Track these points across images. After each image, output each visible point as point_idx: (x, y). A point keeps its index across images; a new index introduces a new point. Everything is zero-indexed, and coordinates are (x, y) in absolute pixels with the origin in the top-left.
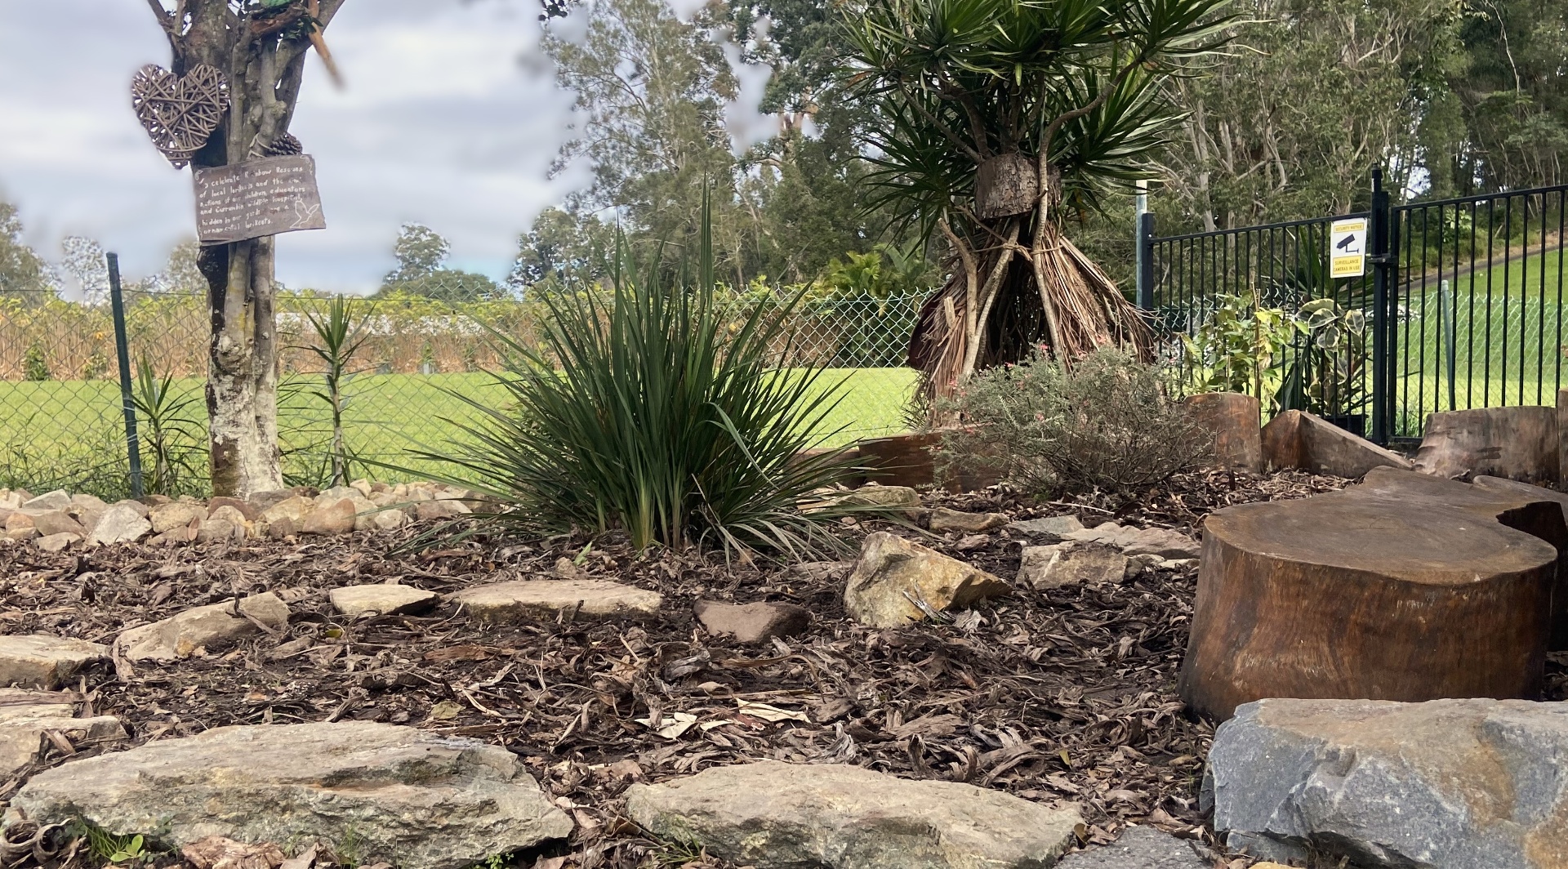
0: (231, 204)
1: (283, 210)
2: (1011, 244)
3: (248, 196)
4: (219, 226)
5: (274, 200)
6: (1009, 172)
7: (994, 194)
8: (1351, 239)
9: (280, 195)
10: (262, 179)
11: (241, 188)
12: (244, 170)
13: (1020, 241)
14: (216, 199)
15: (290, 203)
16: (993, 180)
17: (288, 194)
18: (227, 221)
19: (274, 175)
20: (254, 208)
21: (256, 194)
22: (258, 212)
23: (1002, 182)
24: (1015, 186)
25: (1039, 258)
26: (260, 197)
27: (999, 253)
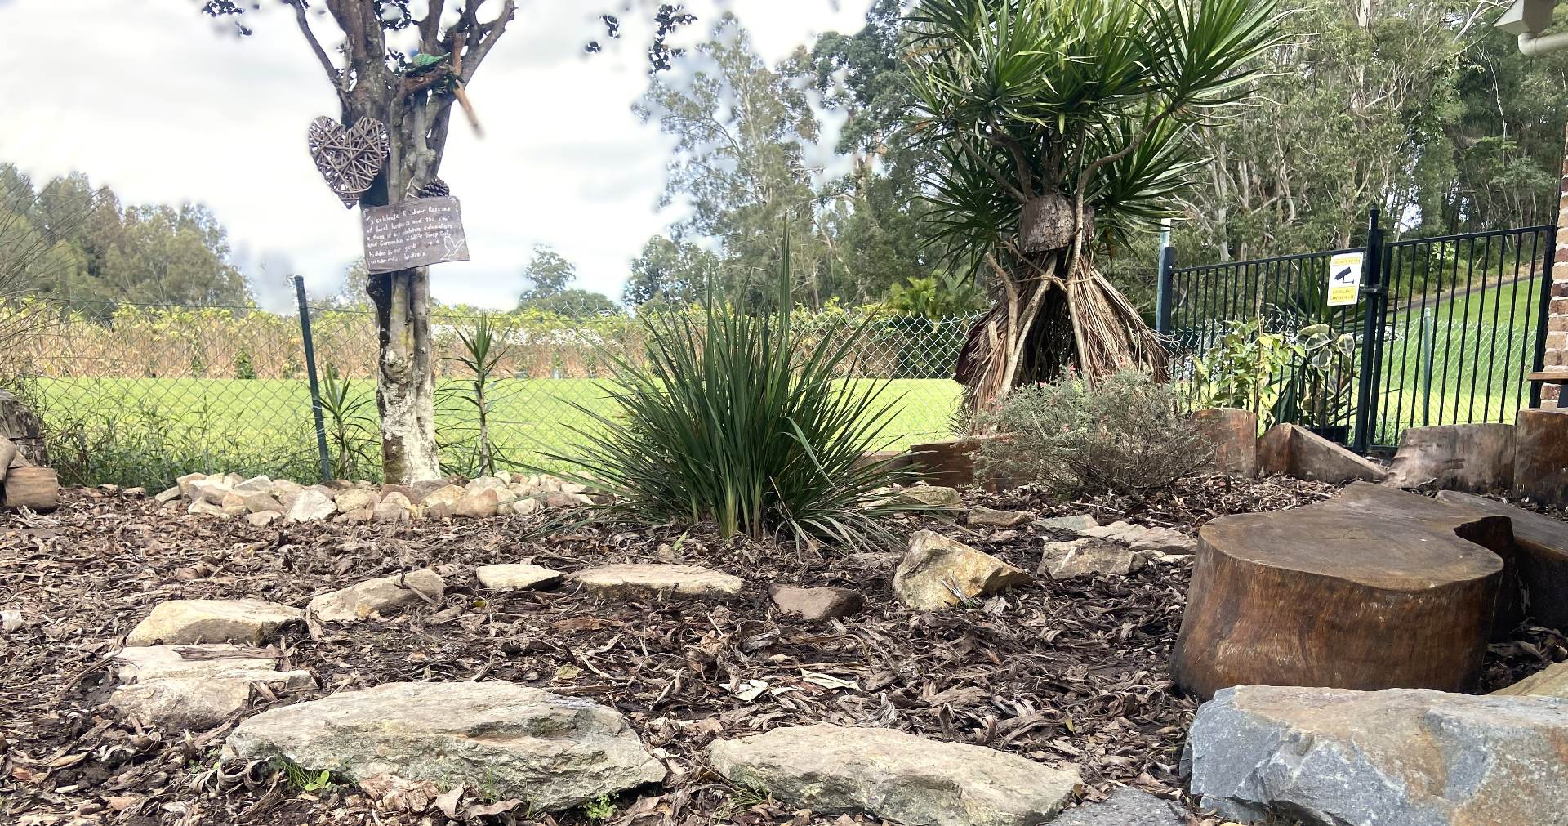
0: (392, 238)
1: (435, 244)
2: (1049, 275)
3: (406, 232)
4: (383, 257)
5: (428, 236)
6: (1049, 211)
7: (1035, 231)
9: (432, 231)
10: (417, 217)
11: (400, 225)
12: (402, 209)
13: (1057, 273)
14: (380, 234)
15: (440, 238)
16: (1035, 218)
17: (438, 230)
18: (390, 253)
19: (427, 214)
20: (411, 242)
21: (412, 231)
22: (414, 246)
23: (1043, 221)
24: (1054, 224)
25: (1072, 287)
26: (416, 233)
27: (1038, 283)
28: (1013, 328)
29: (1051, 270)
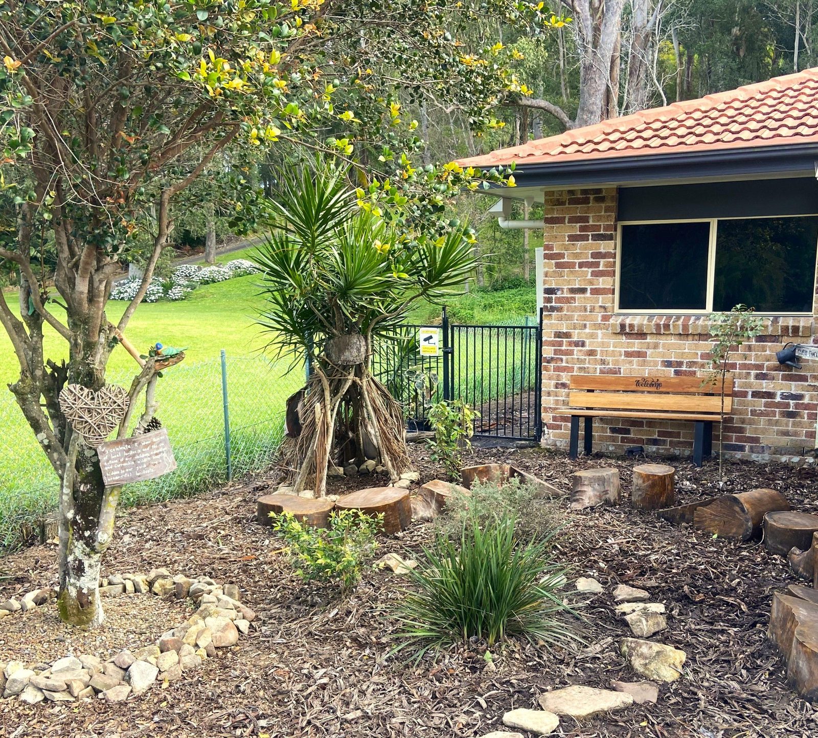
0: (124, 461)
1: (159, 463)
2: (351, 377)
3: (137, 457)
4: (117, 475)
5: (154, 457)
6: (356, 343)
7: (347, 353)
8: (431, 337)
9: (157, 454)
10: (146, 446)
11: (131, 453)
12: (134, 442)
13: (356, 375)
14: (114, 459)
15: (162, 458)
16: (346, 346)
17: (160, 453)
18: (123, 472)
19: (152, 443)
20: (142, 464)
21: (143, 455)
22: (145, 466)
23: (352, 348)
24: (359, 350)
25: (365, 383)
26: (146, 457)
27: (346, 380)
28: (328, 407)
29: (353, 374)
